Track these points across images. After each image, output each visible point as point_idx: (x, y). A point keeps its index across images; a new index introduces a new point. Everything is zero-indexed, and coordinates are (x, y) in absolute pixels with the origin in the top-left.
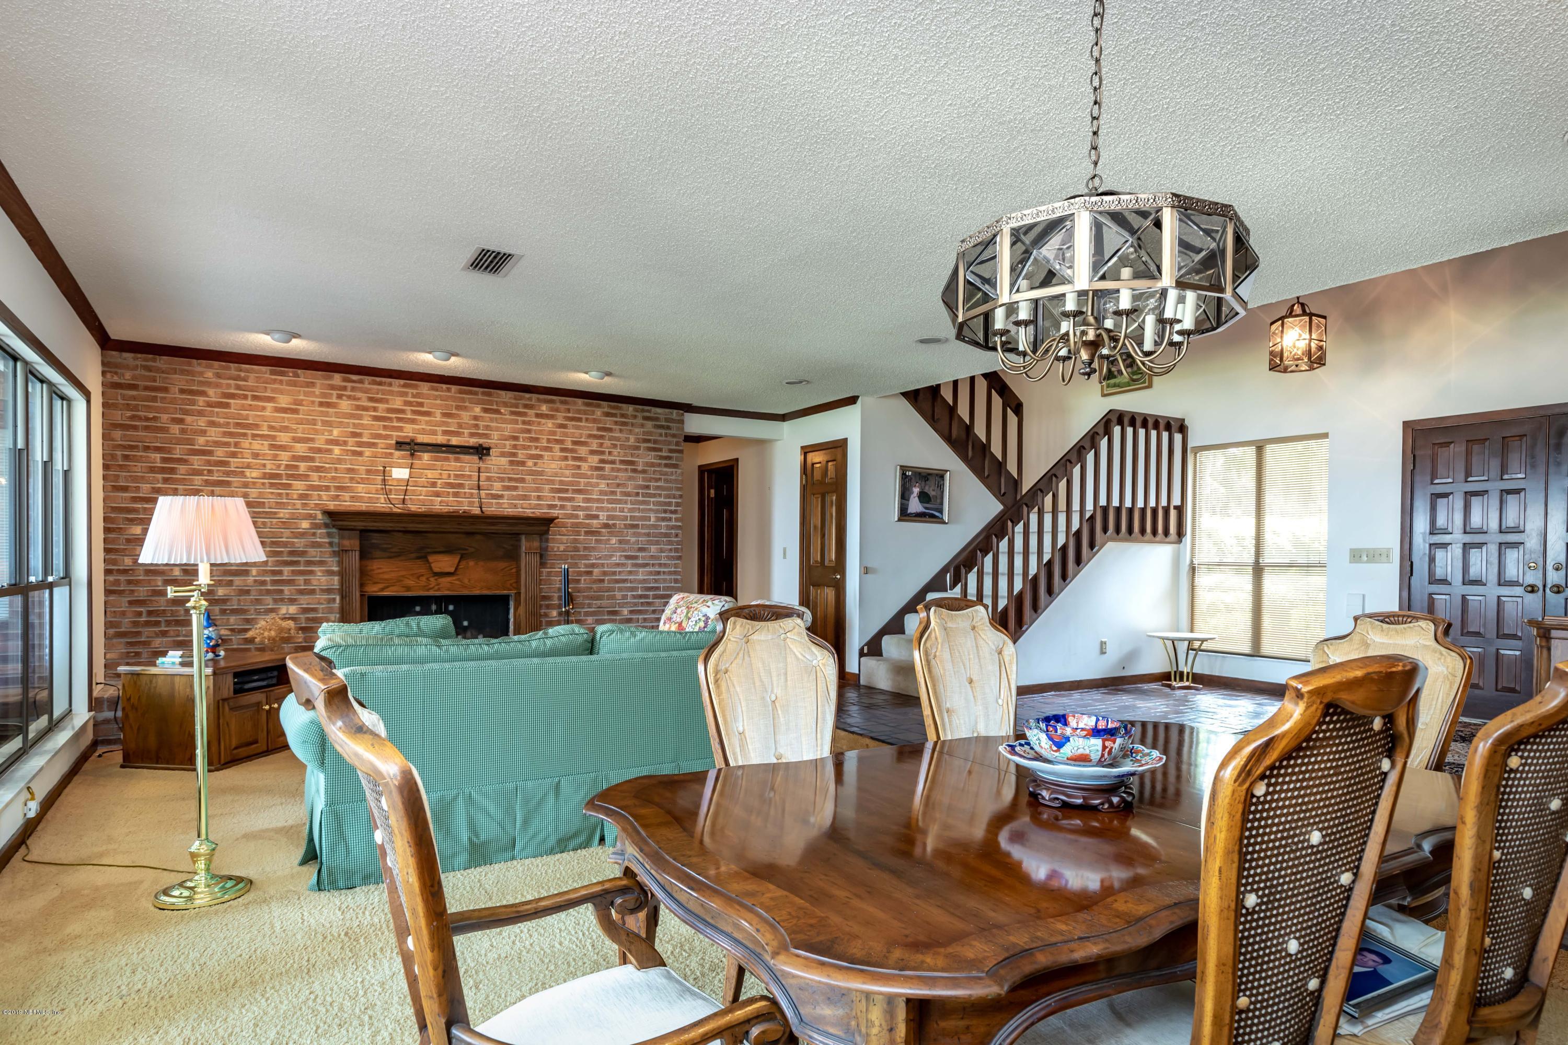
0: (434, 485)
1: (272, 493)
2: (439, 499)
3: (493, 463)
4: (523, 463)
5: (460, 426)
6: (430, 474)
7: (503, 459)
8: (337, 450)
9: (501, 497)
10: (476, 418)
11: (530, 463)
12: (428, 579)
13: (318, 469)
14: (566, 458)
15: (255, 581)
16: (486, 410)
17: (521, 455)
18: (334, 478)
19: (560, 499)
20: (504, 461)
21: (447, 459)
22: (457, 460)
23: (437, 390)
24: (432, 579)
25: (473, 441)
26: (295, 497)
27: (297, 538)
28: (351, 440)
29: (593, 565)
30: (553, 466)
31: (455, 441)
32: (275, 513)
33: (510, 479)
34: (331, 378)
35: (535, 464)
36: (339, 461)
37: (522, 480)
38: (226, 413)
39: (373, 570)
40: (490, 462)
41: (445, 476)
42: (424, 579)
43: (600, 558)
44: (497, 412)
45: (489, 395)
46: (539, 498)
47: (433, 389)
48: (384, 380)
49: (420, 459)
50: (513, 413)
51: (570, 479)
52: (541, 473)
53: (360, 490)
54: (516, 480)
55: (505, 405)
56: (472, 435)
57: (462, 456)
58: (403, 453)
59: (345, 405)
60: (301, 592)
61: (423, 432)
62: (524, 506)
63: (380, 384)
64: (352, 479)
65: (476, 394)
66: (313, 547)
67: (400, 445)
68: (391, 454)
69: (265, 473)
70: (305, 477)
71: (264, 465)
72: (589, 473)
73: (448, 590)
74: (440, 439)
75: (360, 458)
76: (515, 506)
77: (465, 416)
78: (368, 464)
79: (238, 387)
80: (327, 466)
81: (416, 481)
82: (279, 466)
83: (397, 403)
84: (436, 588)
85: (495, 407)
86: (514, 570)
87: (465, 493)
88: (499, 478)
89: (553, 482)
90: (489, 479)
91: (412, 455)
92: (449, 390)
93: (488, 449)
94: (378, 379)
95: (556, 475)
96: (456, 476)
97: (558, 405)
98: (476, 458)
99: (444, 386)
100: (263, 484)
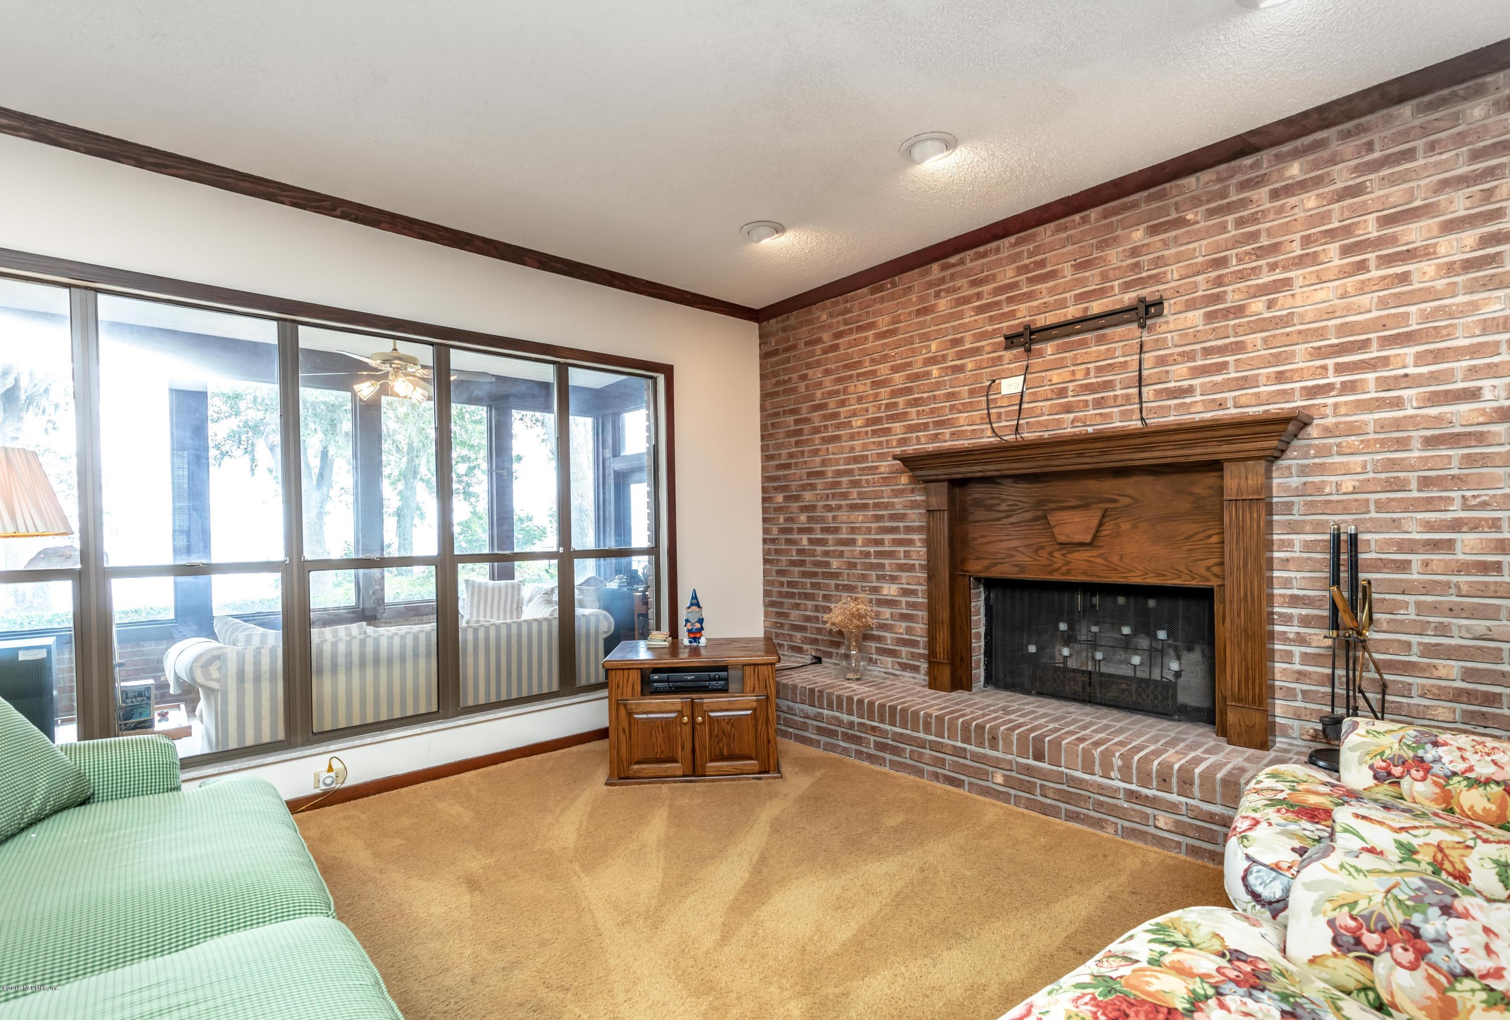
0: (1062, 393)
1: (874, 443)
2: (1071, 416)
3: (1171, 327)
4: (1239, 311)
5: (1105, 277)
6: (1056, 376)
7: (1190, 314)
8: (935, 371)
9: (1190, 391)
10: (1135, 252)
11: (1258, 305)
12: (1050, 554)
13: (916, 403)
14: (1362, 267)
15: (861, 552)
16: (1154, 230)
17: (1233, 294)
18: (933, 411)
19: (1340, 369)
20: (1195, 317)
21: (1084, 344)
22: (1101, 340)
23: (1066, 229)
24: (1057, 554)
25: (1128, 298)
26: (894, 444)
27: (896, 497)
28: (951, 352)
29: (1456, 526)
30: (1321, 295)
31: (1097, 307)
32: (876, 468)
33: (1207, 352)
34: (927, 273)
35: (1270, 305)
36: (939, 385)
37: (1239, 347)
38: (837, 356)
39: (975, 539)
40: (1163, 328)
41: (1079, 375)
42: (1044, 553)
43: (1484, 505)
44: (1181, 222)
45: (1161, 196)
46: (1281, 377)
47: (1059, 230)
48: (988, 246)
49: (1041, 354)
50: (1212, 213)
51: (1375, 314)
52: (1286, 321)
53: (961, 422)
54: (1222, 350)
55: (1196, 201)
56: (1127, 286)
57: (1107, 331)
58: (1014, 352)
59: (943, 304)
60: (902, 568)
61: (1046, 308)
62: (1243, 400)
63: (984, 255)
64: (952, 408)
65: (1134, 205)
66: (912, 508)
67: (1011, 340)
68: (1000, 358)
69: (868, 419)
70: (903, 416)
71: (867, 410)
72: (1441, 284)
73: (1085, 573)
74: (1072, 312)
75: (961, 376)
76: (1221, 405)
77: (1114, 256)
78: (970, 381)
79: (846, 323)
80: (925, 395)
81: (1035, 393)
82: (879, 408)
83: (1008, 274)
84: (1065, 568)
85: (1174, 215)
86: (1215, 539)
87: (1116, 397)
88: (1180, 354)
89: (1320, 333)
90: (1162, 361)
91: (1028, 350)
92: (1085, 220)
93: (1159, 303)
94: (981, 249)
95: (1331, 314)
96: (1099, 370)
97: (1336, 146)
98: (1134, 326)
99: (1077, 217)
100: (866, 433)
